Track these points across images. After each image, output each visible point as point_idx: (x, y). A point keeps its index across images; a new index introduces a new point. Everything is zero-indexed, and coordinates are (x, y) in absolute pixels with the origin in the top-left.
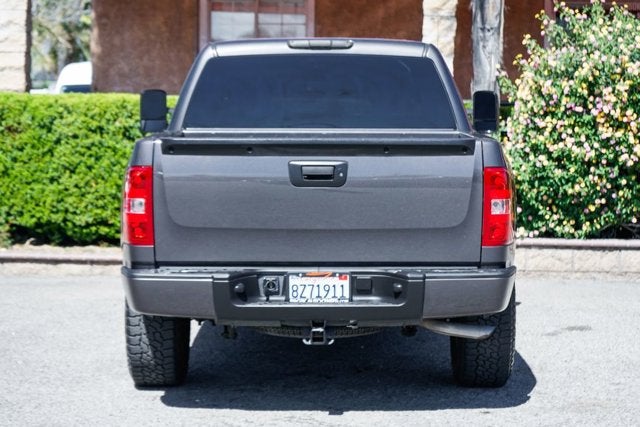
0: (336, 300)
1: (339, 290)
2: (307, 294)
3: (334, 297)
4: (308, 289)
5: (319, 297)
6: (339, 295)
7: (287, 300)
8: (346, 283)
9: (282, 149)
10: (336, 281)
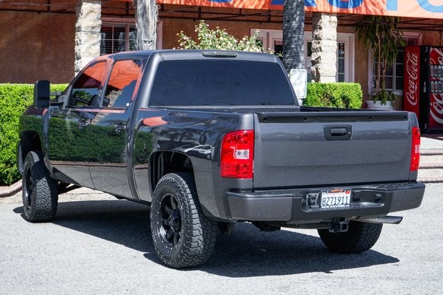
0: (343, 206)
1: (345, 199)
2: (329, 203)
3: (342, 204)
4: (331, 199)
5: (335, 204)
6: (345, 202)
7: (320, 207)
8: (349, 195)
9: (321, 119)
10: (343, 195)
